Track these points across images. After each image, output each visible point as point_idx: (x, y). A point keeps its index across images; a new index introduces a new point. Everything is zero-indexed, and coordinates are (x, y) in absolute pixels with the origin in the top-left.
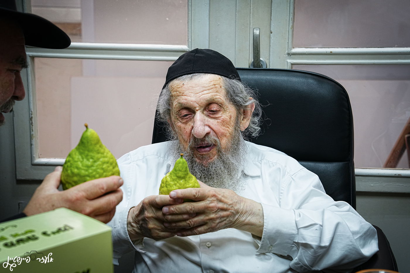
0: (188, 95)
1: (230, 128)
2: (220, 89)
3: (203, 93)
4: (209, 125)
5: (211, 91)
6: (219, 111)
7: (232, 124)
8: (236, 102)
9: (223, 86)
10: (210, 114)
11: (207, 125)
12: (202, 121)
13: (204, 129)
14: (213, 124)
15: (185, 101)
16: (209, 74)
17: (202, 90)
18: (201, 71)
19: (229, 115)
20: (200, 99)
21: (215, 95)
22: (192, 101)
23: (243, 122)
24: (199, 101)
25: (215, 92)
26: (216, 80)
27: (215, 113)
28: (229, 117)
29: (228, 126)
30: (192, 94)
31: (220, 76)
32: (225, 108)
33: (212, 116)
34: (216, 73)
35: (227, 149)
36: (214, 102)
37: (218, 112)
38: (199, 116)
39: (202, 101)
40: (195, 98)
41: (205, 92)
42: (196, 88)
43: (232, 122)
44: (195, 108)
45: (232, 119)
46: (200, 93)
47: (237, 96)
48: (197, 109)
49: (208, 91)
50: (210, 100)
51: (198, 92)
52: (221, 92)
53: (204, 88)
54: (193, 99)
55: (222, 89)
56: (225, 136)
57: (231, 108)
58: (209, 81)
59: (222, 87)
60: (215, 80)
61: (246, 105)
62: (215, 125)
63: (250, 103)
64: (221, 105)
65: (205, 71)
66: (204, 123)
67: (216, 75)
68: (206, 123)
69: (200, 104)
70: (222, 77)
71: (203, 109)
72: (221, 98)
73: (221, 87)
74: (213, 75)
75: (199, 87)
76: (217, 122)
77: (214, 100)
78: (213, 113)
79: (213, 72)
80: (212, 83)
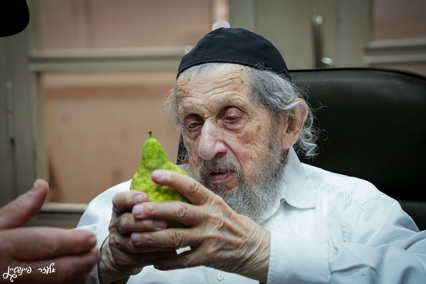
0: (194, 96)
1: (259, 145)
2: (241, 85)
3: (214, 92)
4: (225, 140)
5: (225, 88)
6: (240, 117)
7: (263, 138)
8: (268, 105)
9: (247, 81)
10: (227, 123)
11: (220, 141)
12: (212, 134)
13: (214, 146)
14: (230, 139)
15: (190, 105)
16: (226, 64)
17: (213, 87)
18: (214, 60)
19: (257, 124)
20: (209, 101)
21: (231, 95)
22: (198, 105)
23: (287, 135)
24: (208, 104)
25: (232, 89)
26: (236, 71)
27: (234, 121)
28: (256, 128)
29: (255, 142)
30: (200, 95)
31: (242, 67)
32: (249, 114)
33: (229, 126)
34: (236, 61)
35: (254, 179)
36: (231, 105)
37: (238, 119)
38: (208, 126)
39: (212, 103)
40: (203, 100)
41: (217, 90)
42: (204, 85)
43: (261, 136)
44: (204, 114)
45: (263, 131)
46: (210, 92)
47: (271, 95)
48: (206, 116)
49: (221, 88)
50: (224, 102)
51: (208, 90)
52: (242, 89)
53: (216, 85)
54: (200, 100)
55: (244, 86)
56: (251, 158)
57: (260, 113)
58: (225, 74)
59: (244, 82)
60: (234, 72)
61: (285, 109)
62: (234, 140)
63: (292, 105)
64: (242, 109)
65: (219, 60)
66: (215, 137)
67: (237, 65)
68: (220, 138)
69: (209, 109)
70: (247, 67)
71: (215, 115)
72: (242, 98)
73: (242, 82)
74: (232, 65)
75: (208, 84)
76: (237, 137)
77: (230, 102)
78: (231, 121)
79: (231, 61)
80: (229, 77)
